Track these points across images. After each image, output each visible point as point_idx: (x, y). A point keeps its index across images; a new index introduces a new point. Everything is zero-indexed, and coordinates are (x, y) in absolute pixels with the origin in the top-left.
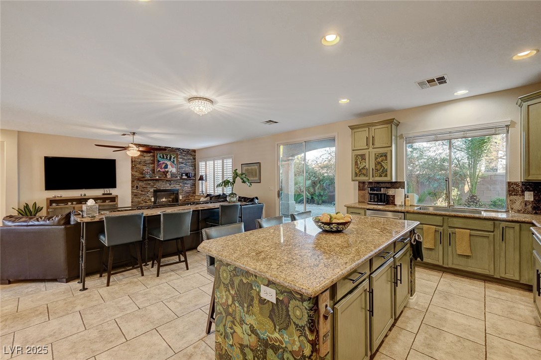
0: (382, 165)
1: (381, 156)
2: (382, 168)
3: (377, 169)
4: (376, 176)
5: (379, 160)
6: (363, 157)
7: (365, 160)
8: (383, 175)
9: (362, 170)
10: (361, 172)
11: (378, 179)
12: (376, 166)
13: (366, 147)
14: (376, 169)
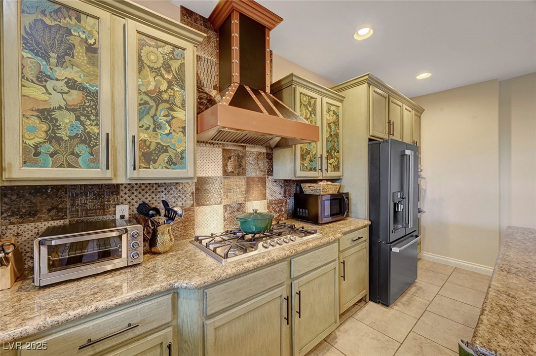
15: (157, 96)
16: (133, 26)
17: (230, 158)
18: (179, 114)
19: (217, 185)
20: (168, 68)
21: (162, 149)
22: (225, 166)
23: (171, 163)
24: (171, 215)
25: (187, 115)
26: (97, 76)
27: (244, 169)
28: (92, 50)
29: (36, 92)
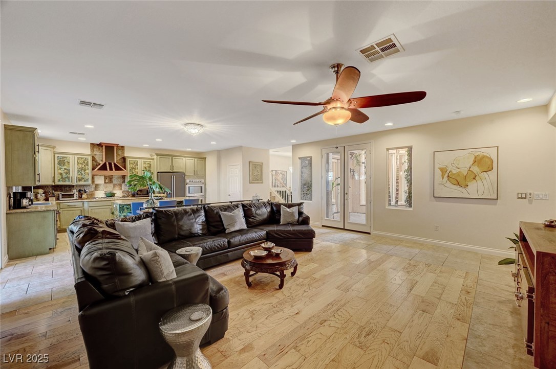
15: (82, 169)
16: (76, 157)
17: (107, 179)
18: (87, 171)
19: (102, 186)
20: (84, 163)
21: (83, 178)
22: (105, 181)
23: (85, 181)
24: (85, 192)
25: (89, 171)
26: (69, 167)
28: (68, 163)
29: (60, 171)
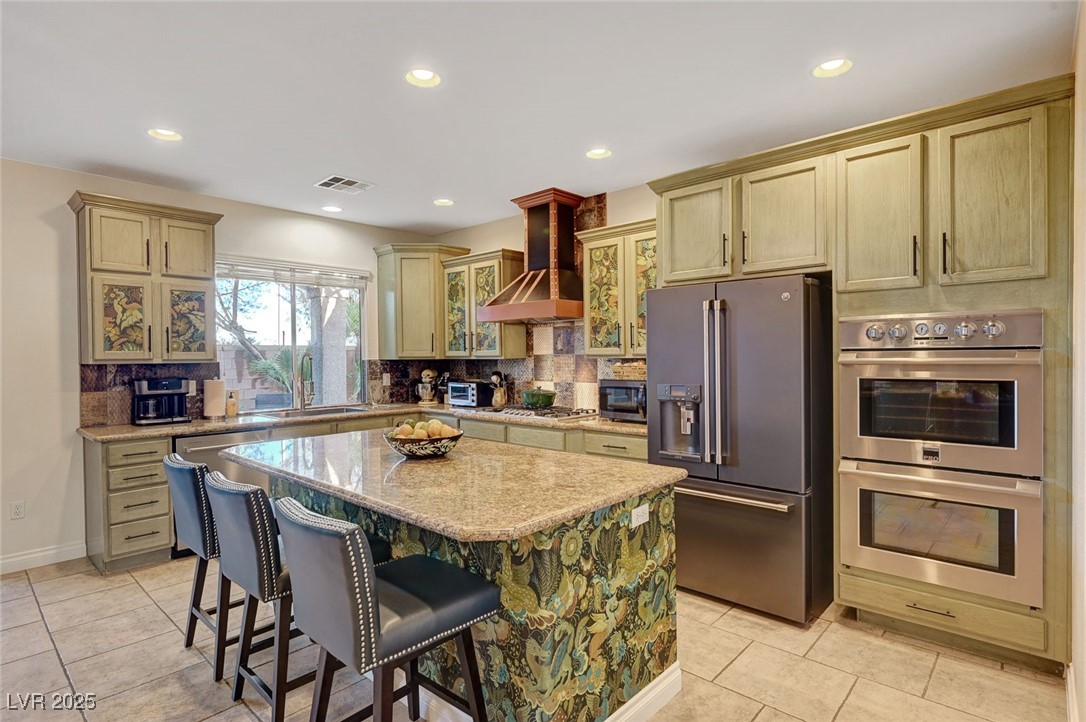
0: (190, 322)
1: (188, 299)
2: (192, 330)
3: (177, 332)
4: (173, 350)
5: (184, 307)
6: (133, 295)
7: (140, 303)
8: (195, 346)
9: (129, 331)
10: (128, 336)
11: (179, 356)
12: (173, 324)
13: (144, 270)
14: (173, 332)
16: (473, 266)
17: (559, 335)
19: (548, 364)
20: (487, 283)
21: (485, 337)
22: (555, 344)
26: (464, 302)
27: (573, 346)
29: (451, 317)
